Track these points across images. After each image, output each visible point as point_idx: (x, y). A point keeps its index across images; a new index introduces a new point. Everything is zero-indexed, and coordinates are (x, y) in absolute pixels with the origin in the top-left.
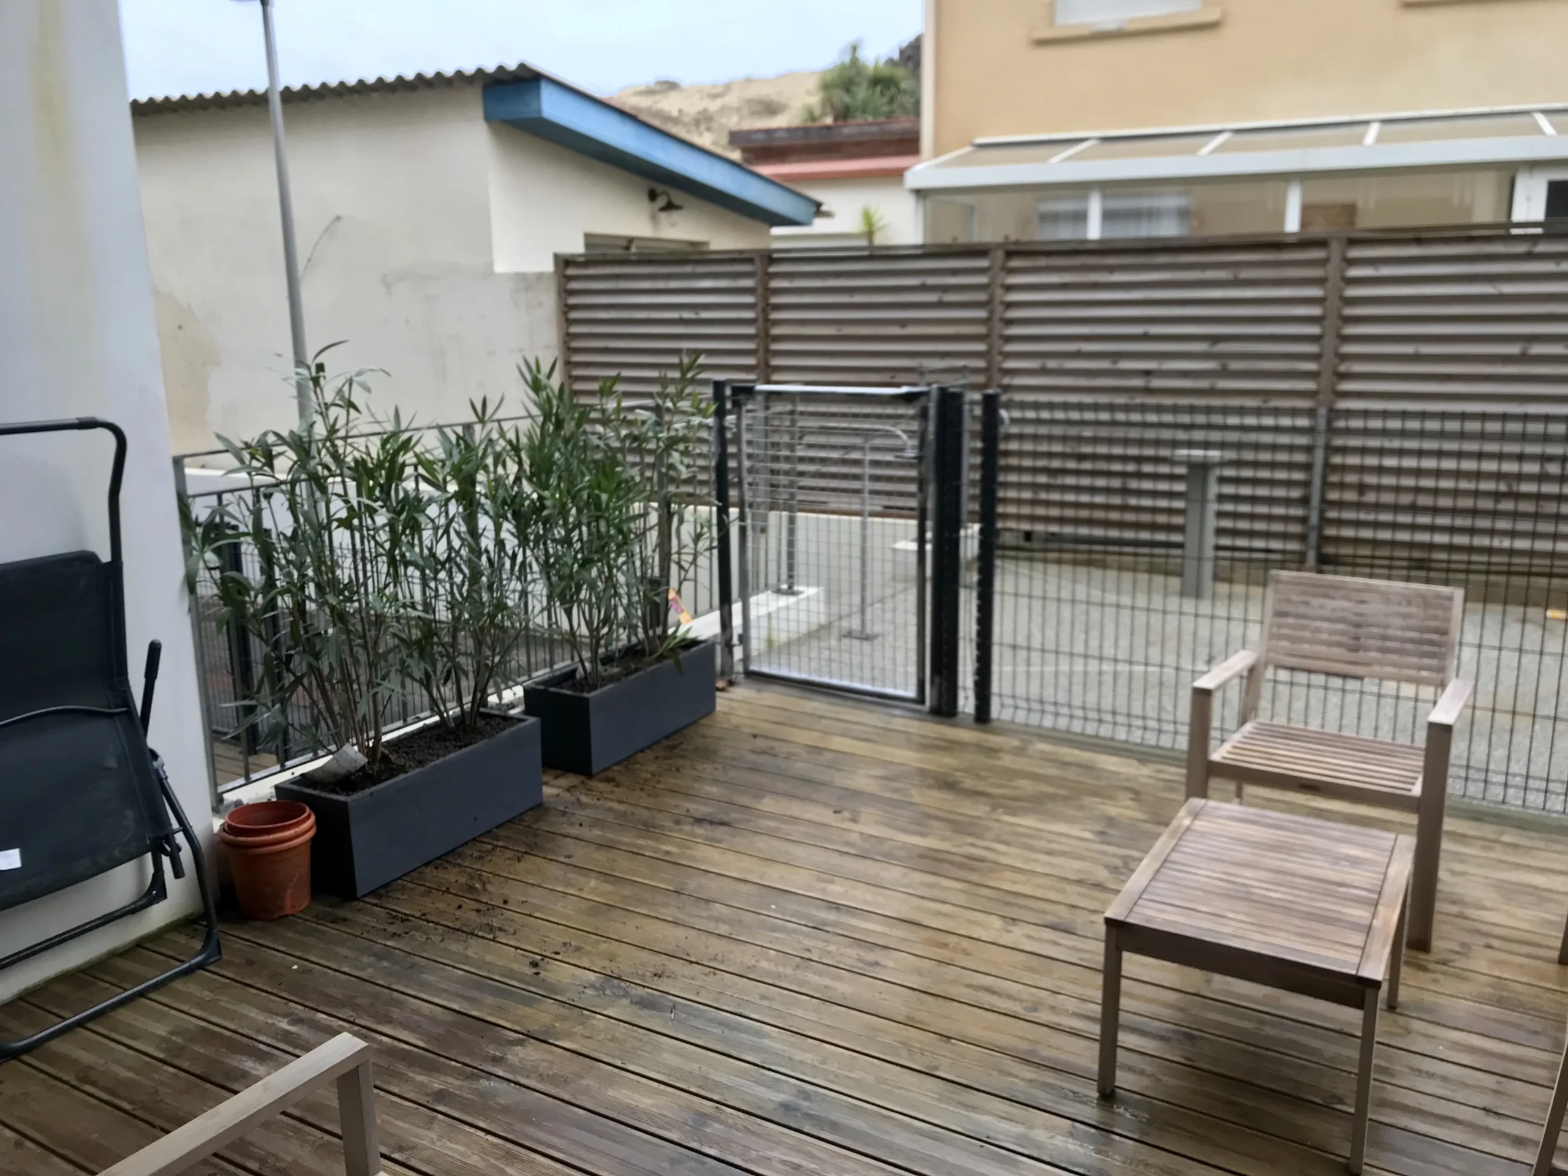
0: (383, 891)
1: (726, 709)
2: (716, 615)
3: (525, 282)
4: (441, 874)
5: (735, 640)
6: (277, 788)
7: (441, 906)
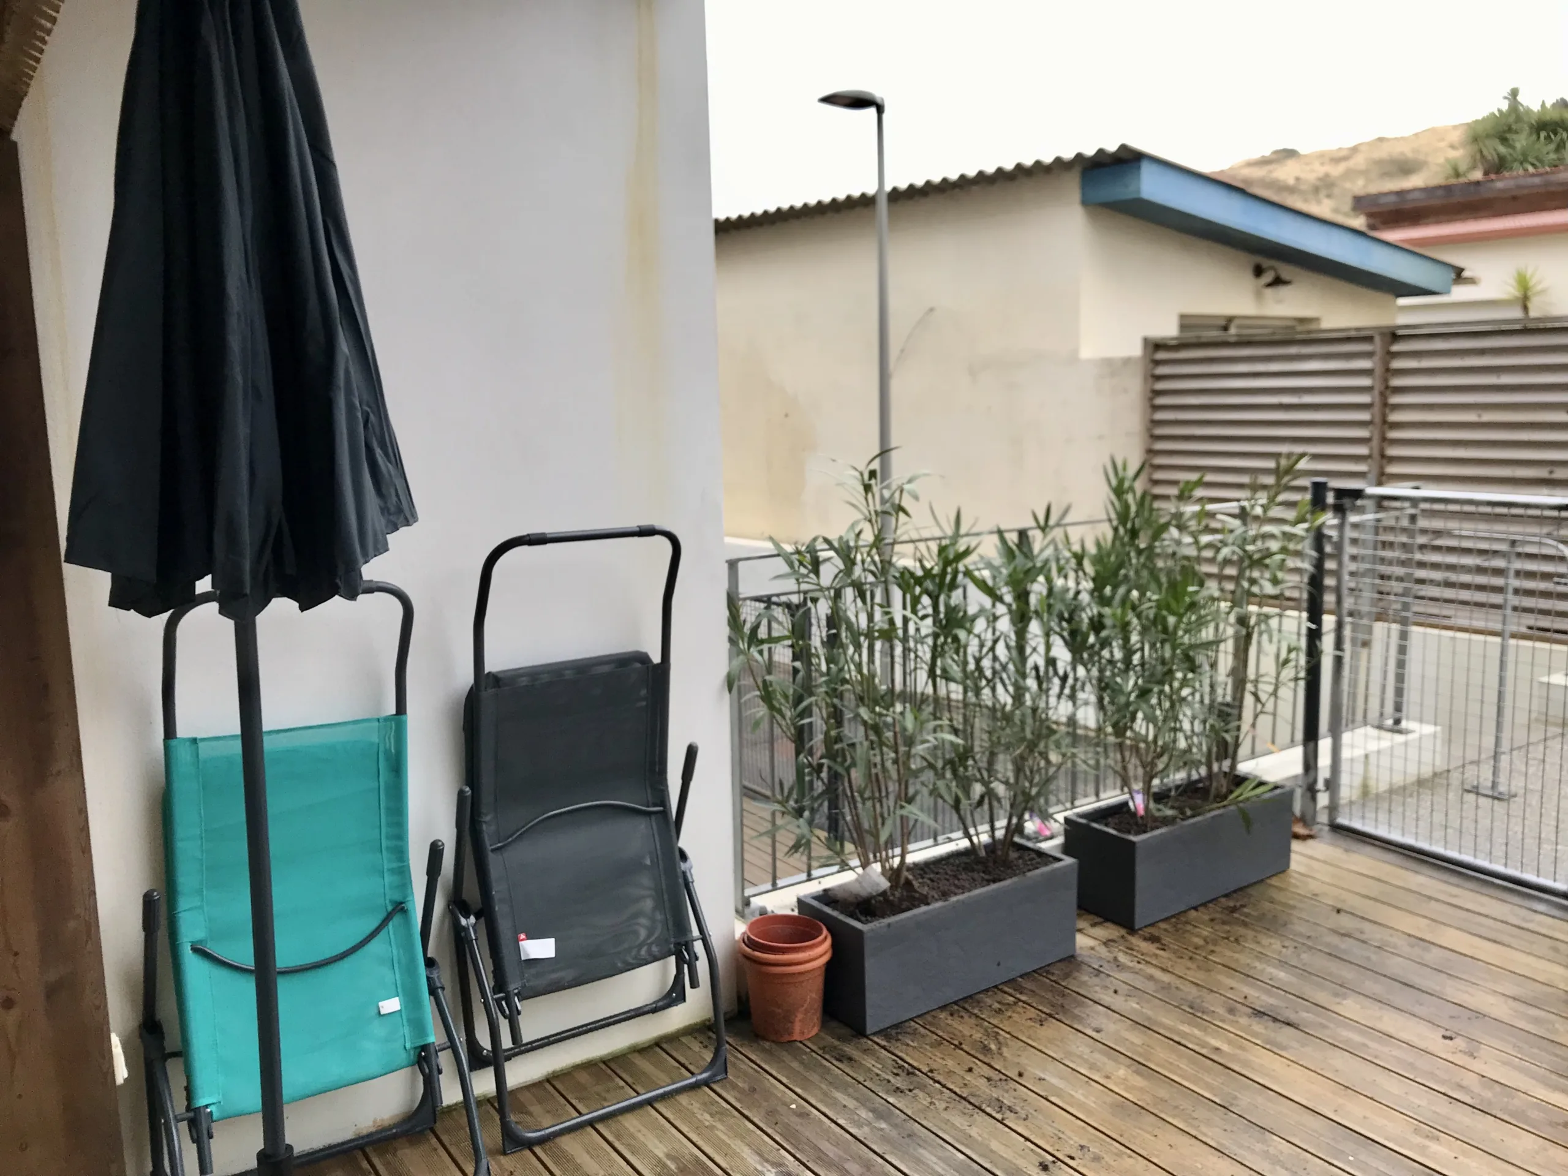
0: (893, 1032)
1: (1302, 870)
2: (1298, 752)
3: (1112, 367)
4: (955, 1023)
5: (1320, 785)
6: (800, 902)
7: (950, 1063)
